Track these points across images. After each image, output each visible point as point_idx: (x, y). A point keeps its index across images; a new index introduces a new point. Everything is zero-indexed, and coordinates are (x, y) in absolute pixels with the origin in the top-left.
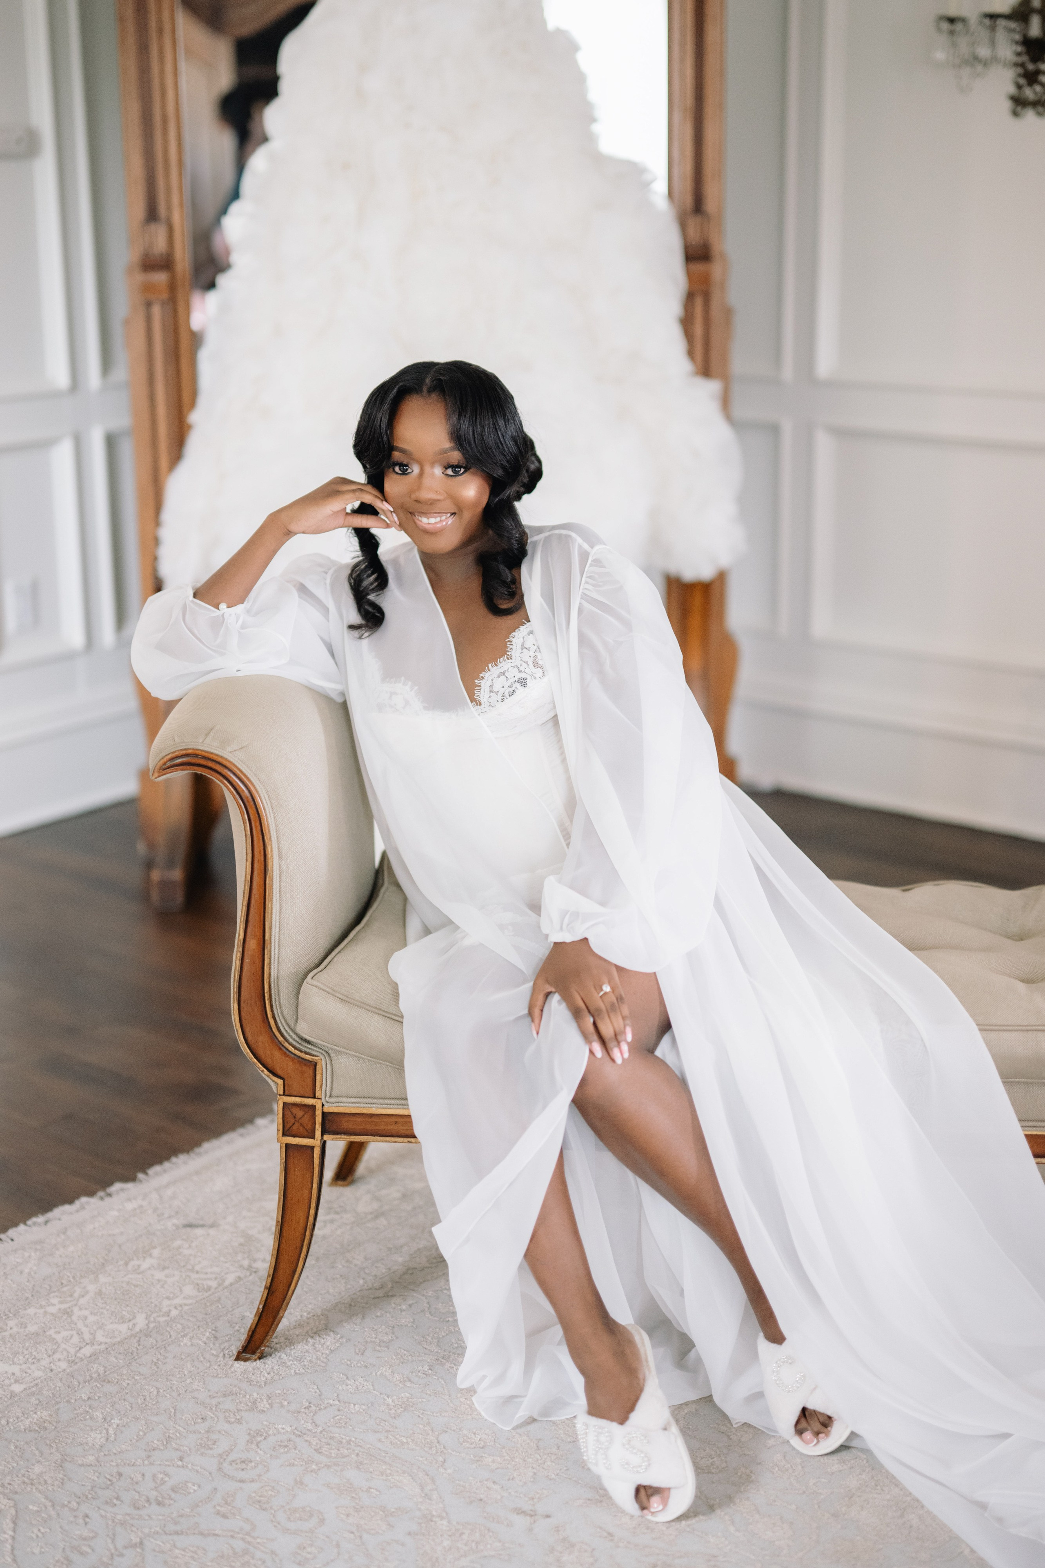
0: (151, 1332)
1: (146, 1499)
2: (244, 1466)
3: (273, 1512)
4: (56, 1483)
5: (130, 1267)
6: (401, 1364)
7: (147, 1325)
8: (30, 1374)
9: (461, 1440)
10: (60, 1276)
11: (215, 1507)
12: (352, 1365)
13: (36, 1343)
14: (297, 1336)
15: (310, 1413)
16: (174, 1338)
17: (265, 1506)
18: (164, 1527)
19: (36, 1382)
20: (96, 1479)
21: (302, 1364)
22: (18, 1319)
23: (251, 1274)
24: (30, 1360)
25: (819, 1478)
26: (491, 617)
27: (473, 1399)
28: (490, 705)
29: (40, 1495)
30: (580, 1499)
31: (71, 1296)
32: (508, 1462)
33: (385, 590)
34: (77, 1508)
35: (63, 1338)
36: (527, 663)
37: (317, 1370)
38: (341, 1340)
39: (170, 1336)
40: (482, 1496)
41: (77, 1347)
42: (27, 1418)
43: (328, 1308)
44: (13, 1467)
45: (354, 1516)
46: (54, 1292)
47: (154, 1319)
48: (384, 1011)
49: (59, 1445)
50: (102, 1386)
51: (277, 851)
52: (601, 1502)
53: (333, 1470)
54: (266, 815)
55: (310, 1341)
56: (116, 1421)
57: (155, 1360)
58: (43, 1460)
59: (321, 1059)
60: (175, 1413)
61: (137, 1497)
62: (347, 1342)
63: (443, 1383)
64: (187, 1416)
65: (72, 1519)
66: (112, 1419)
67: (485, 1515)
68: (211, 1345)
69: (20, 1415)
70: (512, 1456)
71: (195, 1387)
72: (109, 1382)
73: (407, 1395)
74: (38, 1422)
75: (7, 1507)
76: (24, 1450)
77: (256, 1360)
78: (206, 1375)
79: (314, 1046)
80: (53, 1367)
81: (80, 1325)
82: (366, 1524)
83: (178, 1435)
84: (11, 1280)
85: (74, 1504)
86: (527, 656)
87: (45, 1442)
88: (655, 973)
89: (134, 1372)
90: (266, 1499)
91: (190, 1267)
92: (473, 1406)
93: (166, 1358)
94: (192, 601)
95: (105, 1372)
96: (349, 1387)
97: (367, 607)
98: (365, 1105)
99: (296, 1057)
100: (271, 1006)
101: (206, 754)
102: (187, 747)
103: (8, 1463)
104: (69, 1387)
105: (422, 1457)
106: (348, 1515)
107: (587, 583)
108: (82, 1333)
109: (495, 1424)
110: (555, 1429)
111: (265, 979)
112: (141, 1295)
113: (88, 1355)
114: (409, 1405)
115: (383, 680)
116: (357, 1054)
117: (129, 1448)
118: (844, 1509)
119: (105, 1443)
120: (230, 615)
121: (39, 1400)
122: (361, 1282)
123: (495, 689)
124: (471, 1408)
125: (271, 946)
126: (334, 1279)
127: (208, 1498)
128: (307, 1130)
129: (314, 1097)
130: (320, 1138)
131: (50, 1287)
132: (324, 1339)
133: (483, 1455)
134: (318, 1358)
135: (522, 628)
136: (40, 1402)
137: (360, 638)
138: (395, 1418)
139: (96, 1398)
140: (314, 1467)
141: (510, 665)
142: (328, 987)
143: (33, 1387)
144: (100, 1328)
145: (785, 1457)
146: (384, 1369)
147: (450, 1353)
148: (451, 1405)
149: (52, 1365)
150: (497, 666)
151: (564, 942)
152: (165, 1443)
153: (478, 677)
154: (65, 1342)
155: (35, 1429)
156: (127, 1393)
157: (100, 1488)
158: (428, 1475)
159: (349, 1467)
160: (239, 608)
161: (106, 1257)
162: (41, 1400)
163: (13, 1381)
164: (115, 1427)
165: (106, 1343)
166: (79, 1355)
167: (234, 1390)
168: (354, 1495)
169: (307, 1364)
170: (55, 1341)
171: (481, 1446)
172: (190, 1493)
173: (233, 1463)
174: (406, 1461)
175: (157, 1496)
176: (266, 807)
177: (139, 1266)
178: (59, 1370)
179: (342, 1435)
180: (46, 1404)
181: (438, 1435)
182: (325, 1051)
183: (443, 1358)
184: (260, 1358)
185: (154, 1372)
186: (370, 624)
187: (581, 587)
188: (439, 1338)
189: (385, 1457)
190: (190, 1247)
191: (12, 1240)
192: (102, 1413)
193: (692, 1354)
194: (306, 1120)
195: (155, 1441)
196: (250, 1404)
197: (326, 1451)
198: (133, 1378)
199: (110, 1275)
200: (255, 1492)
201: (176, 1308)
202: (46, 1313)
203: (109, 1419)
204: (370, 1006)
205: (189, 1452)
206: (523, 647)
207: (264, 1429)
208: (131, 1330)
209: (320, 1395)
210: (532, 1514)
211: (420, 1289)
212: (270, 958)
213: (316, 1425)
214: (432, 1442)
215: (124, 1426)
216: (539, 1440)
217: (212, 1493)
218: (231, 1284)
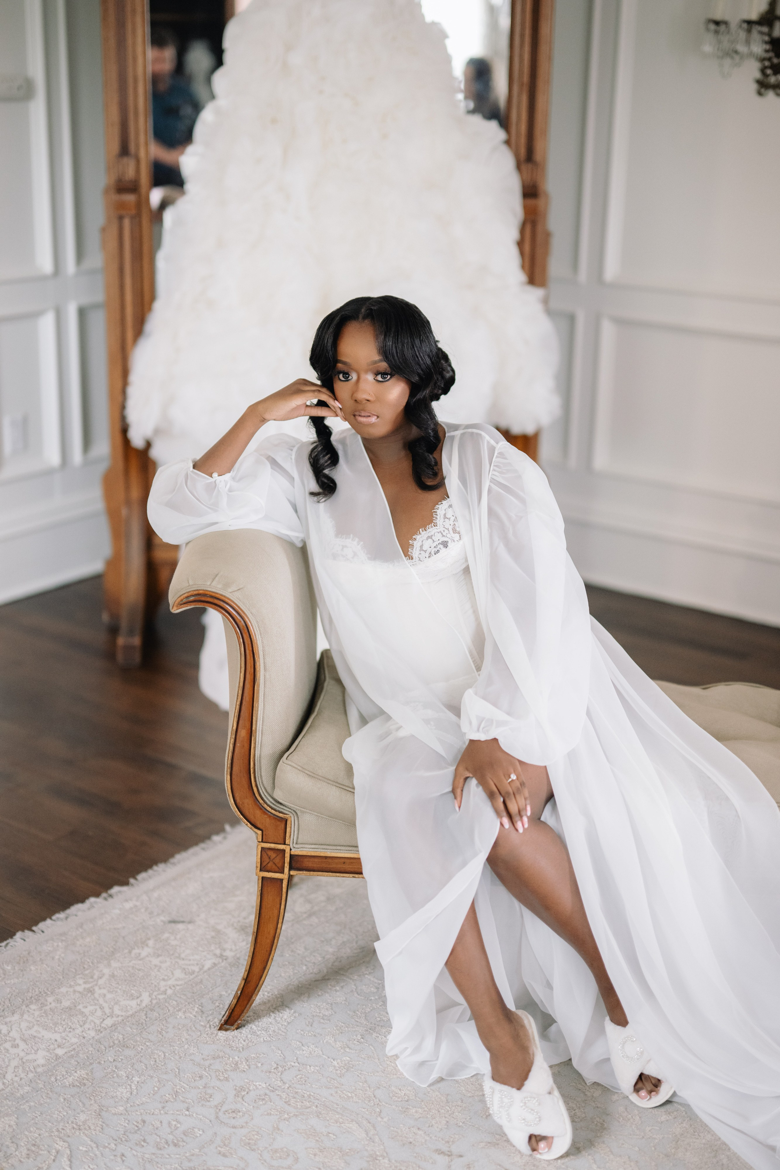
0: (154, 1007)
1: (165, 1142)
2: (234, 1115)
3: (260, 1152)
4: (98, 1128)
5: (133, 955)
6: (340, 1034)
7: (151, 1002)
8: (68, 1041)
9: (391, 1095)
10: (82, 962)
11: (216, 1148)
12: (305, 1035)
13: (70, 1015)
14: (262, 1011)
15: (279, 1072)
16: (171, 1012)
17: (254, 1147)
18: (181, 1164)
19: (74, 1047)
20: (126, 1125)
21: (268, 1033)
22: (54, 996)
23: (223, 961)
24: (67, 1029)
25: (653, 1126)
26: (420, 491)
27: (397, 1062)
28: (419, 560)
29: (86, 1138)
30: (482, 1142)
31: (92, 977)
32: (427, 1113)
33: (337, 466)
34: (116, 1149)
35: (90, 1011)
36: (448, 529)
37: (279, 1038)
38: (294, 1014)
39: (169, 1010)
40: (411, 1140)
41: (101, 1019)
42: (70, 1076)
43: (282, 989)
44: (64, 1116)
45: (320, 1155)
46: (79, 974)
47: (156, 996)
48: (340, 784)
49: (96, 1098)
50: (123, 1050)
51: (263, 665)
52: (498, 1144)
53: (300, 1118)
54: (256, 639)
55: (272, 1015)
56: (136, 1079)
57: (159, 1030)
58: (86, 1110)
59: (291, 817)
60: (179, 1072)
61: (158, 1140)
62: (299, 1015)
63: (373, 1049)
64: (188, 1075)
65: (112, 1157)
66: (133, 1077)
67: (415, 1155)
68: (200, 1018)
69: (65, 1073)
70: (429, 1108)
71: (192, 1051)
72: (127, 1047)
73: (348, 1059)
74: (78, 1079)
75: (63, 1148)
76: (70, 1102)
77: (234, 1030)
78: (198, 1042)
79: (285, 806)
80: (85, 1035)
81: (101, 1001)
82: (329, 1162)
83: (183, 1090)
84: (46, 965)
85: (113, 1146)
86: (448, 524)
87: (86, 1095)
88: (546, 767)
89: (146, 1039)
90: (254, 1142)
91: (177, 955)
92: (396, 1068)
93: (168, 1028)
94: (192, 471)
95: (124, 1039)
96: (304, 1052)
97: (323, 479)
98: (322, 850)
99: (272, 815)
100: (255, 778)
101: (213, 594)
102: (199, 588)
103: (60, 1112)
104: (98, 1051)
105: (364, 1109)
106: (315, 1155)
107: (494, 470)
108: (103, 1007)
109: (414, 1082)
110: (458, 1087)
111: (251, 758)
112: (144, 977)
113: (110, 1026)
114: (350, 1066)
115: (337, 535)
116: (319, 815)
117: (148, 1101)
118: (673, 1151)
119: (129, 1096)
120: (221, 481)
121: (77, 1061)
122: (304, 968)
123: (424, 549)
124: (395, 1069)
125: (256, 734)
126: (284, 965)
127: (211, 1140)
128: (278, 867)
129: (285, 844)
130: (287, 873)
131: (76, 970)
132: (282, 1013)
133: (408, 1107)
134: (279, 1029)
135: (444, 502)
136: (78, 1063)
137: (318, 502)
138: (341, 1076)
139: (120, 1060)
140: (286, 1116)
141: (436, 530)
142: (299, 766)
143: (72, 1051)
144: (116, 1003)
145: (626, 1109)
146: (329, 1038)
147: (375, 1025)
148: (381, 1067)
149: (84, 1033)
150: (426, 531)
151: (479, 741)
152: (174, 1097)
153: (411, 538)
154: (91, 1015)
155: (77, 1085)
156: (142, 1056)
157: (130, 1132)
158: (370, 1123)
159: (312, 1117)
160: (227, 476)
161: (114, 947)
162: (79, 1061)
163: (56, 1046)
164: (136, 1083)
165: (122, 1016)
166: (102, 1025)
167: (221, 1054)
168: (317, 1139)
169: (272, 1033)
170: (84, 1014)
171: (406, 1099)
172: (197, 1137)
173: (226, 1113)
174: (353, 1112)
175: (173, 1139)
176: (256, 634)
177: (140, 954)
178: (90, 1037)
179: (303, 1091)
180: (83, 1064)
181: (374, 1091)
182: (294, 811)
183: (370, 1029)
184: (237, 1029)
185: (160, 1039)
186: (326, 493)
187: (490, 474)
188: (366, 1013)
189: (337, 1108)
190: (175, 939)
191: (43, 932)
192: (126, 1072)
193: (553, 1028)
194: (277, 860)
195: (167, 1095)
196: (233, 1066)
197: (293, 1103)
198: (145, 1044)
199: (119, 961)
200: (244, 1136)
201: (170, 988)
202: (75, 991)
203: (131, 1077)
204: (330, 780)
205: (192, 1104)
206: (445, 517)
207: (246, 1085)
208: (139, 1005)
209: (284, 1059)
210: (450, 1155)
211: (348, 974)
212: (255, 744)
213: (284, 1083)
214: (370, 1097)
215: (143, 1083)
216: (448, 1095)
217: (213, 1137)
218: (209, 969)
